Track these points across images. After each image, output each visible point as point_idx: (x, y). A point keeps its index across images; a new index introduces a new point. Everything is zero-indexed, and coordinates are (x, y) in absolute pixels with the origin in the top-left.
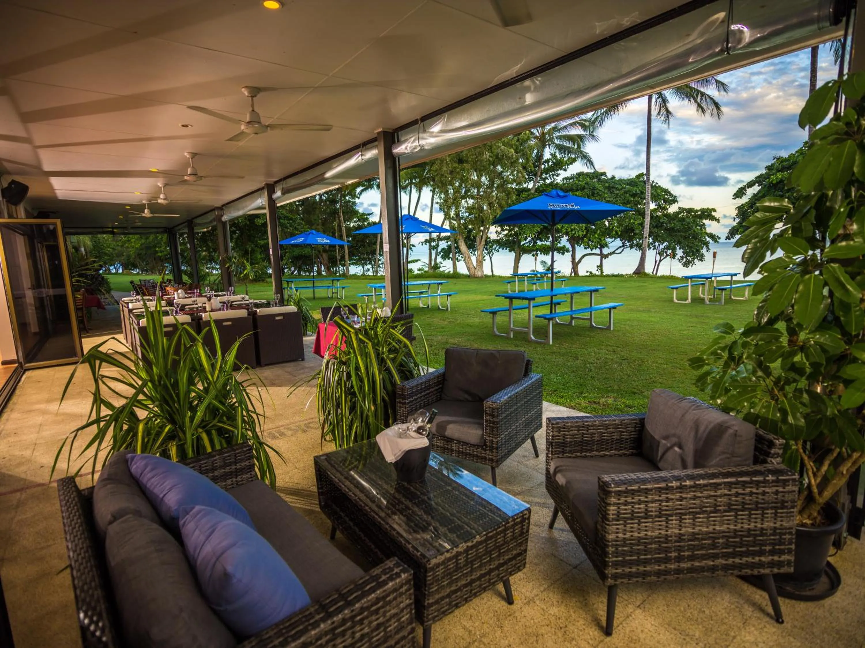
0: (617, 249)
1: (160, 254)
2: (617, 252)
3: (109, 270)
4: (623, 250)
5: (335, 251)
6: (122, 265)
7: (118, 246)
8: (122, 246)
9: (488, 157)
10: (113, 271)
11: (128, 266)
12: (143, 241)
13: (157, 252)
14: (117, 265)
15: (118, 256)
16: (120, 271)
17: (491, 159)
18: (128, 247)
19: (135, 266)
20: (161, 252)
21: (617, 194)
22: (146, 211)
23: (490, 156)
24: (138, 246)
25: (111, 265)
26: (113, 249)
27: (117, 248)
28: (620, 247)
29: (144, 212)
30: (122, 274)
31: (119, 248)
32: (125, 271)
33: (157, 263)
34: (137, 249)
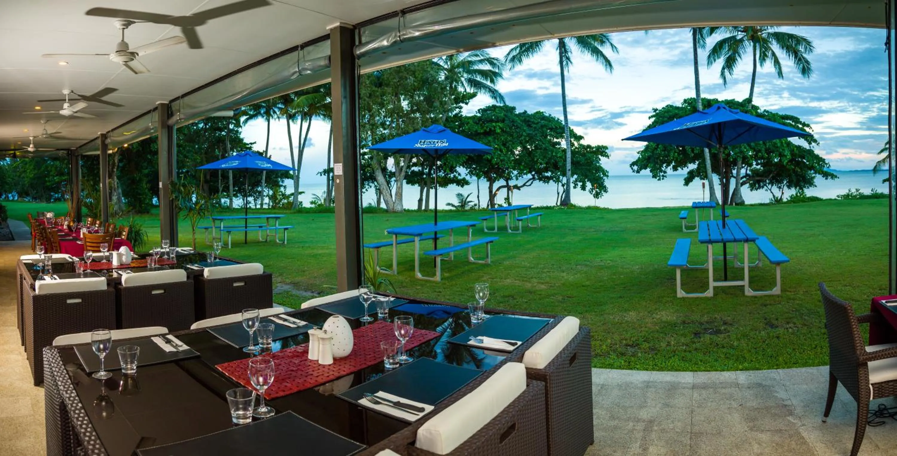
0: (528, 182)
1: (48, 184)
2: (527, 184)
3: (8, 197)
4: (532, 183)
5: (218, 182)
6: (18, 193)
7: (16, 176)
8: (19, 176)
9: (412, 82)
10: (11, 198)
11: (23, 194)
12: (36, 171)
13: (46, 182)
14: (14, 193)
15: (16, 185)
16: (16, 198)
17: (416, 84)
18: (24, 177)
19: (27, 195)
20: (49, 181)
21: (535, 128)
22: (31, 146)
23: (414, 81)
24: (32, 176)
25: (10, 193)
26: (12, 178)
27: (15, 178)
28: (530, 179)
29: (29, 147)
30: (17, 201)
31: (16, 178)
32: (20, 199)
33: (44, 192)
34: (31, 178)
